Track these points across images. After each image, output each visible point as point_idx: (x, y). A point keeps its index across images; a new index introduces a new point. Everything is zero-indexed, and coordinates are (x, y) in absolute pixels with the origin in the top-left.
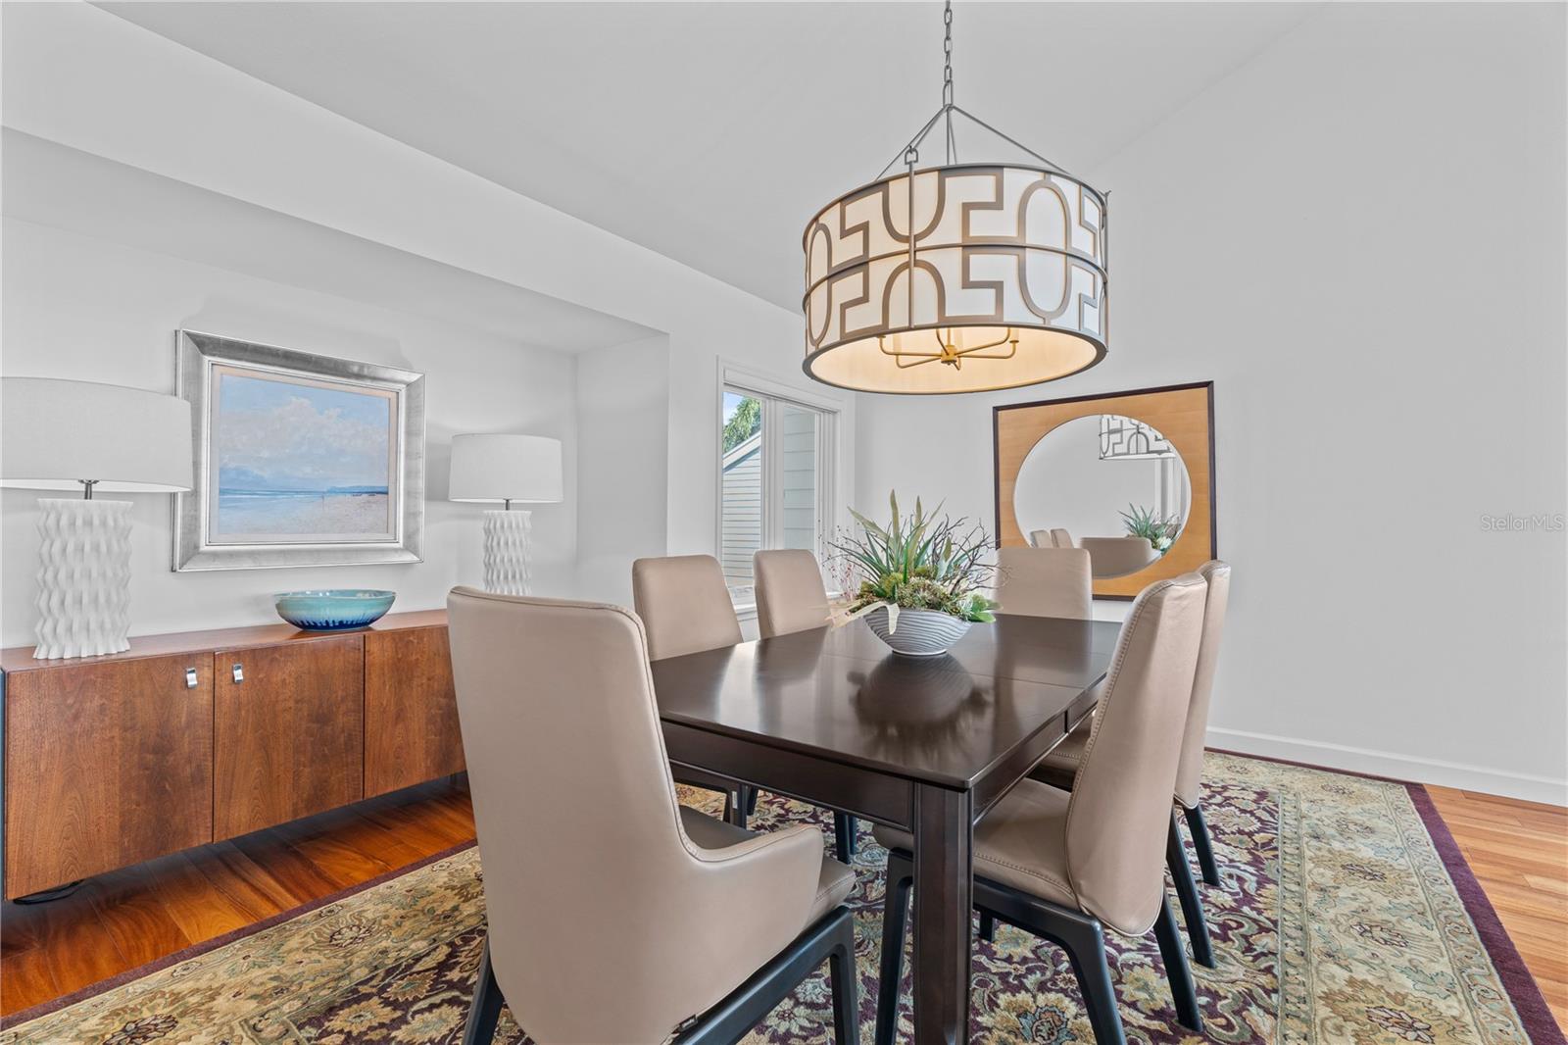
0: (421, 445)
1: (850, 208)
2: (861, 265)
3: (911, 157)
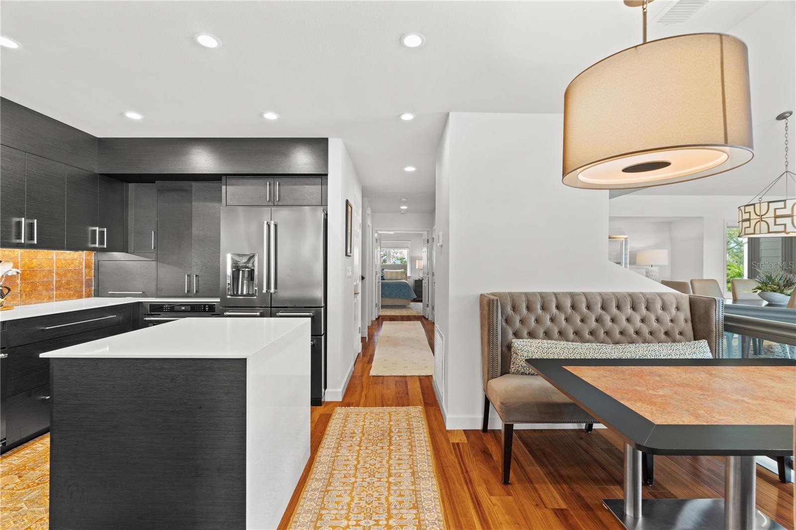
0: (629, 250)
1: (746, 208)
2: (749, 220)
3: (760, 199)
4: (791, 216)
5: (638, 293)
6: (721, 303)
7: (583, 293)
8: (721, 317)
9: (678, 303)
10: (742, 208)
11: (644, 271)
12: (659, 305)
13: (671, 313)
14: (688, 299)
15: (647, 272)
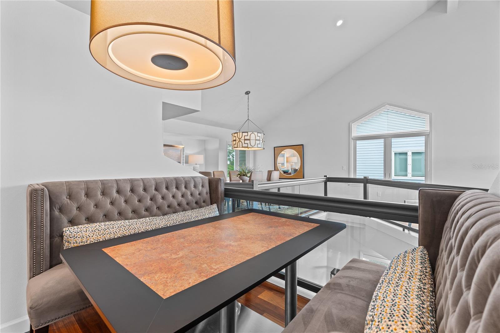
1: (235, 134)
2: (235, 140)
3: (239, 131)
4: (249, 140)
5: (180, 177)
6: (223, 181)
7: (141, 179)
8: (223, 189)
9: (203, 182)
10: (233, 134)
11: (192, 167)
12: (192, 185)
13: (199, 189)
14: (208, 180)
15: (194, 168)
